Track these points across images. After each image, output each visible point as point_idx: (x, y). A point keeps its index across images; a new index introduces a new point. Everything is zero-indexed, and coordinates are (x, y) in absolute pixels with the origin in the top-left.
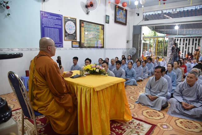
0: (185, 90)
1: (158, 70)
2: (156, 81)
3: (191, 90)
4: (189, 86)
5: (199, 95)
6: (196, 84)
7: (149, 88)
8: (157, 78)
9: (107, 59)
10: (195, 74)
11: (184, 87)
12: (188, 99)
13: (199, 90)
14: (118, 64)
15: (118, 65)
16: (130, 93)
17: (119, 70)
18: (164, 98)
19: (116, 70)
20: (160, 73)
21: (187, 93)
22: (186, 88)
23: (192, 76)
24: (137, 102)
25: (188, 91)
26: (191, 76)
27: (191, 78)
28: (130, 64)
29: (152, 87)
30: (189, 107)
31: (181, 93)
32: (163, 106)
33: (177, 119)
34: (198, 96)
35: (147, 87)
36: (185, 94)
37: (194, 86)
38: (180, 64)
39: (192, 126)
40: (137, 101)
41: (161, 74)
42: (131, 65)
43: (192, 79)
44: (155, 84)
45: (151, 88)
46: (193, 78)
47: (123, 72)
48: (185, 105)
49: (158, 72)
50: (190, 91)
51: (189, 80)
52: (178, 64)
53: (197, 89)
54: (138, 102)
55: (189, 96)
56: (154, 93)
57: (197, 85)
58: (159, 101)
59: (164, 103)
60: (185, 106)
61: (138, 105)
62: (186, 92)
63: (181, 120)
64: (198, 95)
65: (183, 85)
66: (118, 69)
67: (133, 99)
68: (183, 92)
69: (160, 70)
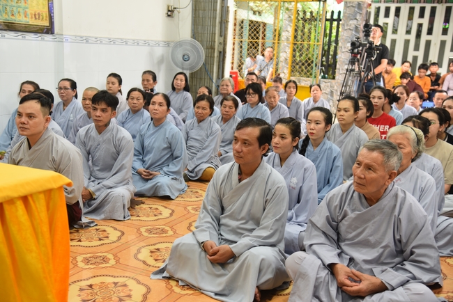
0: (351, 215)
1: (247, 135)
2: (240, 180)
3: (373, 217)
4: (364, 200)
5: (404, 240)
6: (393, 192)
7: (217, 211)
8: (246, 170)
9: (67, 84)
10: (383, 153)
11: (346, 208)
12: (360, 255)
13: (403, 217)
14: (103, 106)
15: (103, 110)
17: (107, 135)
18: (269, 254)
19: (94, 133)
20: (257, 145)
21: (357, 228)
22: (353, 211)
23: (375, 160)
24: (162, 271)
25: (362, 220)
26: (367, 161)
27: (369, 167)
28: (160, 104)
29: (224, 206)
30: (362, 286)
31: (336, 229)
32: (264, 288)
34: (398, 242)
35: (209, 208)
36: (351, 236)
37: (386, 202)
40: (162, 265)
41: (259, 153)
42: (165, 108)
43: (373, 175)
44: (237, 192)
45: (223, 209)
46: (375, 171)
47: (124, 143)
48: (349, 277)
49: (245, 142)
50: (367, 221)
51: (360, 178)
53: (396, 213)
54: (165, 274)
55: (365, 244)
56: (235, 231)
57: (396, 196)
58: (248, 266)
59: (268, 276)
60: (348, 282)
61: (163, 284)
62: (352, 227)
64: (397, 237)
66: (102, 127)
67: (151, 261)
68: (343, 227)
69: (254, 132)
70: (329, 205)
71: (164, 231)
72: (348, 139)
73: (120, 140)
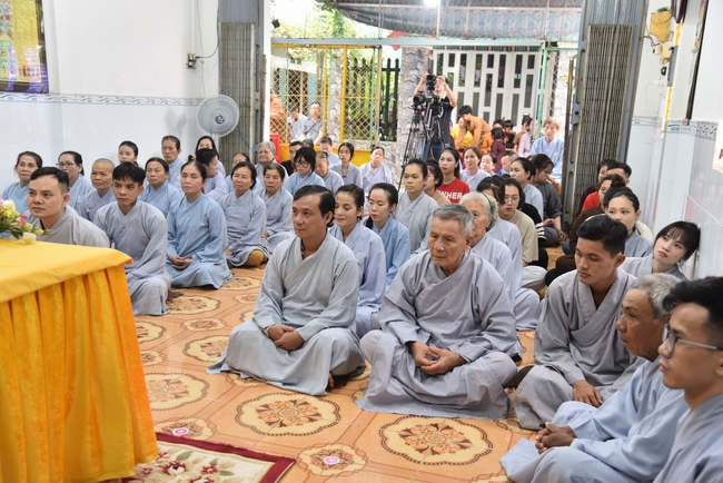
0: (428, 288)
1: (307, 204)
2: (303, 257)
3: (451, 288)
4: (440, 271)
5: (482, 309)
6: (469, 260)
7: (278, 294)
8: (310, 245)
9: (70, 158)
10: (458, 220)
11: (422, 280)
12: (438, 329)
13: (480, 285)
14: (129, 182)
15: (129, 187)
16: (192, 329)
17: (133, 216)
18: (341, 335)
19: (117, 213)
20: (319, 214)
21: (435, 301)
22: (430, 283)
23: (450, 229)
24: (219, 365)
25: (439, 292)
27: (447, 238)
28: (193, 176)
29: (287, 287)
30: (441, 362)
31: (413, 304)
32: (337, 373)
33: (392, 419)
34: (476, 312)
35: (270, 290)
36: (428, 310)
37: (463, 271)
38: (431, 177)
39: (448, 441)
40: (220, 360)
41: (323, 222)
42: (200, 179)
44: (302, 270)
45: (285, 292)
46: (454, 241)
47: (155, 224)
48: (427, 356)
49: (306, 212)
50: (446, 292)
51: (439, 251)
52: (425, 175)
53: (473, 282)
54: (225, 367)
55: (443, 318)
56: (300, 314)
57: (473, 263)
58: (319, 351)
59: (342, 359)
60: (426, 361)
61: (223, 377)
62: (429, 301)
63: (406, 424)
64: (475, 307)
65: (418, 268)
66: (126, 207)
67: (203, 356)
68: (420, 302)
69: (314, 200)
70: (404, 279)
71: (212, 324)
72: (417, 207)
73: (151, 221)
